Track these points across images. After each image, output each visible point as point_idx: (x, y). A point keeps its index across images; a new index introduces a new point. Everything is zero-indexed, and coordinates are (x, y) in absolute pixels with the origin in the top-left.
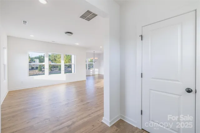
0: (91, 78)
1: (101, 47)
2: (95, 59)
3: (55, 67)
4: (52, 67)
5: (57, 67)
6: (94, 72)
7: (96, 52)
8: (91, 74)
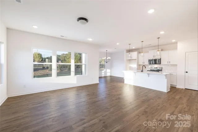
0: (103, 80)
1: (118, 44)
2: (108, 58)
3: (64, 67)
4: (62, 67)
5: (67, 67)
6: (106, 73)
7: (109, 50)
8: (103, 76)
